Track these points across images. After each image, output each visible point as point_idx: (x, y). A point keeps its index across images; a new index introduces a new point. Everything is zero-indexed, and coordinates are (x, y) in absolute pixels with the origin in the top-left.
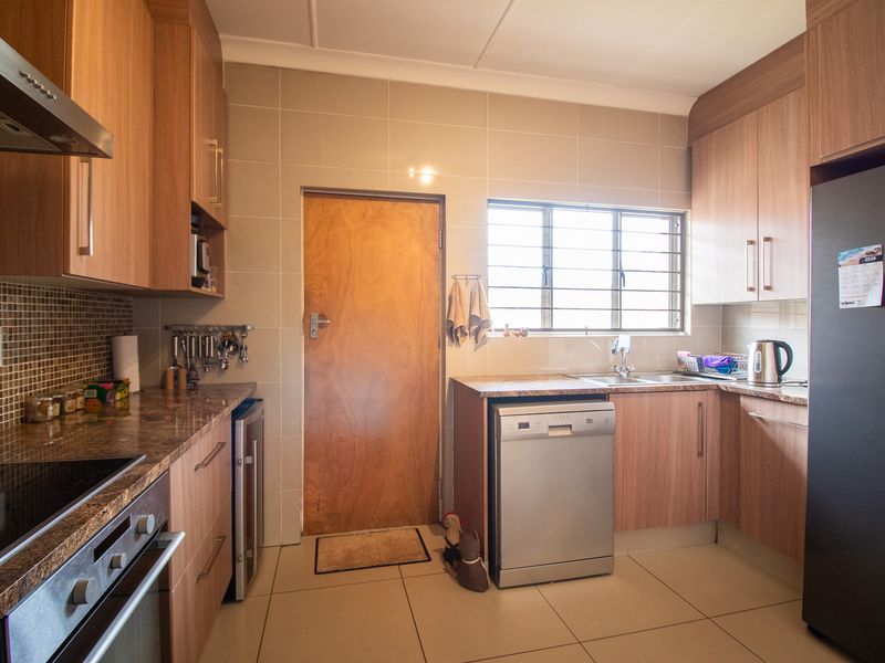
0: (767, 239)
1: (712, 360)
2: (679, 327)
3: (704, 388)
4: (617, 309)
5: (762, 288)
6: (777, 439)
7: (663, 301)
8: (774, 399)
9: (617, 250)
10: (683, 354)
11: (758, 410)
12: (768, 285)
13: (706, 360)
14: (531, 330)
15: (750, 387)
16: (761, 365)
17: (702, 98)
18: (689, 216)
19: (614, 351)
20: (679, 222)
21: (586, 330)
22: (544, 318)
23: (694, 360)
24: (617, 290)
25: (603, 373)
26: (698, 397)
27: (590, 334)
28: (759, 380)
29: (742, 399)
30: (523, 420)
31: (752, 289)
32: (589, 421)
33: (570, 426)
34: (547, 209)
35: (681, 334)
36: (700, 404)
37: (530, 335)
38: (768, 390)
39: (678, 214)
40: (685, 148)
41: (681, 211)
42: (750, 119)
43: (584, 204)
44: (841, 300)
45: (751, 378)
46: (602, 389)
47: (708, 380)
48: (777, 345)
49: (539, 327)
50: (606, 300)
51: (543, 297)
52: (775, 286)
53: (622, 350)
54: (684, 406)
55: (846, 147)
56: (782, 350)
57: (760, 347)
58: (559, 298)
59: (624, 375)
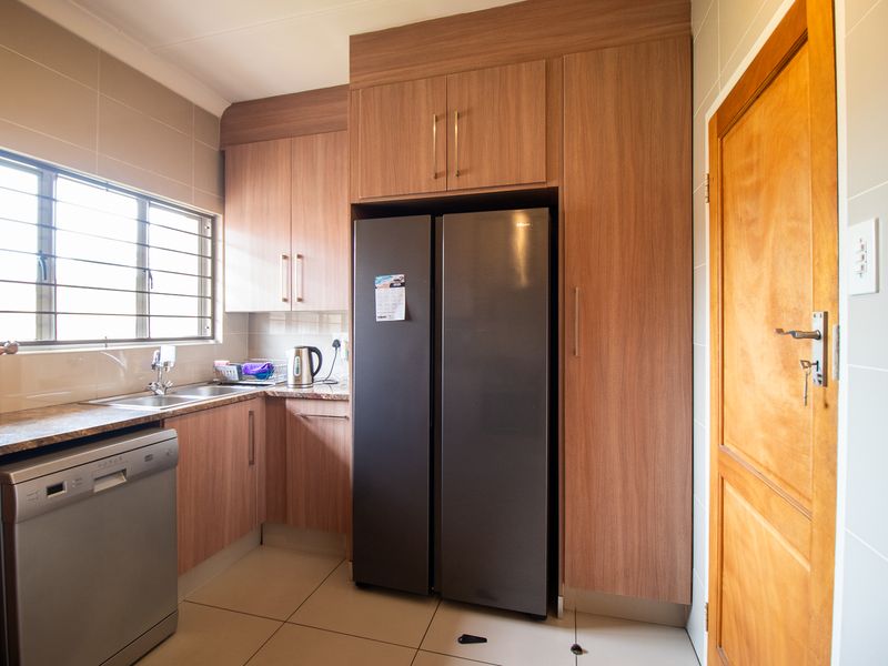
0: (299, 256)
1: (252, 367)
2: (209, 334)
3: (254, 396)
4: (143, 315)
5: (295, 300)
6: (319, 433)
7: (192, 306)
8: (317, 398)
9: (143, 244)
10: (221, 364)
11: (301, 408)
12: (300, 296)
13: (246, 368)
14: (23, 344)
15: (290, 390)
16: (299, 370)
17: (235, 105)
18: (220, 221)
19: (154, 366)
20: (209, 225)
21: (106, 341)
22: (40, 325)
23: (235, 368)
24: (142, 292)
25: (133, 394)
26: (248, 406)
27: (111, 347)
28: (298, 384)
29: (287, 402)
30: (52, 481)
31: (285, 300)
32: (148, 458)
33: (124, 471)
34: (46, 172)
35: (212, 342)
36: (251, 413)
37: (22, 351)
38: (305, 391)
39: (209, 217)
40: (217, 150)
41: (212, 213)
42: (283, 143)
43: (103, 180)
44: (378, 315)
45: (291, 381)
46: (158, 415)
47: (254, 388)
48: (311, 350)
49: (32, 338)
50: (129, 303)
51: (40, 297)
52: (305, 298)
53: (166, 364)
54: (237, 418)
55: (378, 194)
56: (314, 354)
57: (298, 354)
58: (64, 299)
59: (160, 392)
